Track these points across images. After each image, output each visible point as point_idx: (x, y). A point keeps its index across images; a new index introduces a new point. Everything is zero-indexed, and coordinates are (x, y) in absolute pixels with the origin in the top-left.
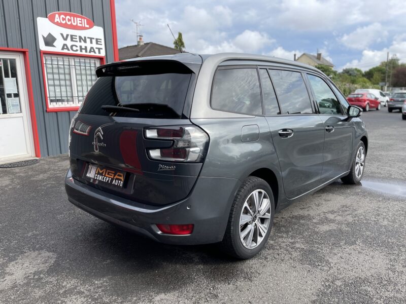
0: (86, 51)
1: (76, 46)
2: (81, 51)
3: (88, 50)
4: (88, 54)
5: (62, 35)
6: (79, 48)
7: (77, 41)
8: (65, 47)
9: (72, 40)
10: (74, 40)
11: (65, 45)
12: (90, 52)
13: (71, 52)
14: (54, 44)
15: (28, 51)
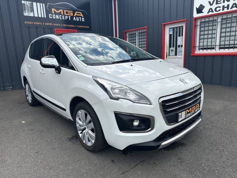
0: (228, 9)
1: (220, 7)
2: (223, 10)
3: (230, 7)
4: (230, 10)
5: (210, 2)
6: (221, 8)
7: (221, 3)
8: (211, 11)
9: (217, 3)
10: (218, 3)
11: (210, 9)
12: (231, 8)
13: (215, 12)
14: (203, 11)
15: (186, 20)
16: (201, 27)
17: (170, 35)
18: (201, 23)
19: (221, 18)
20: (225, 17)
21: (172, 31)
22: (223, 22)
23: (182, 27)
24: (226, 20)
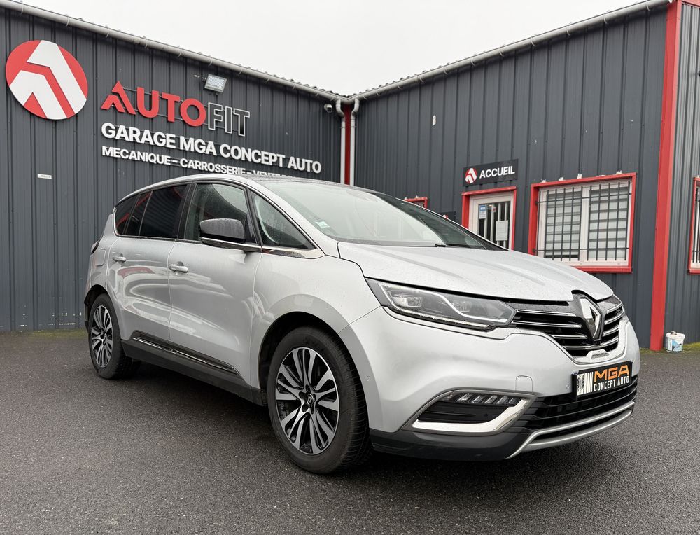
15: (517, 189)
16: (548, 207)
17: (481, 222)
18: (548, 196)
19: (589, 189)
20: (596, 188)
21: (485, 212)
22: (593, 199)
23: (509, 203)
24: (598, 195)
